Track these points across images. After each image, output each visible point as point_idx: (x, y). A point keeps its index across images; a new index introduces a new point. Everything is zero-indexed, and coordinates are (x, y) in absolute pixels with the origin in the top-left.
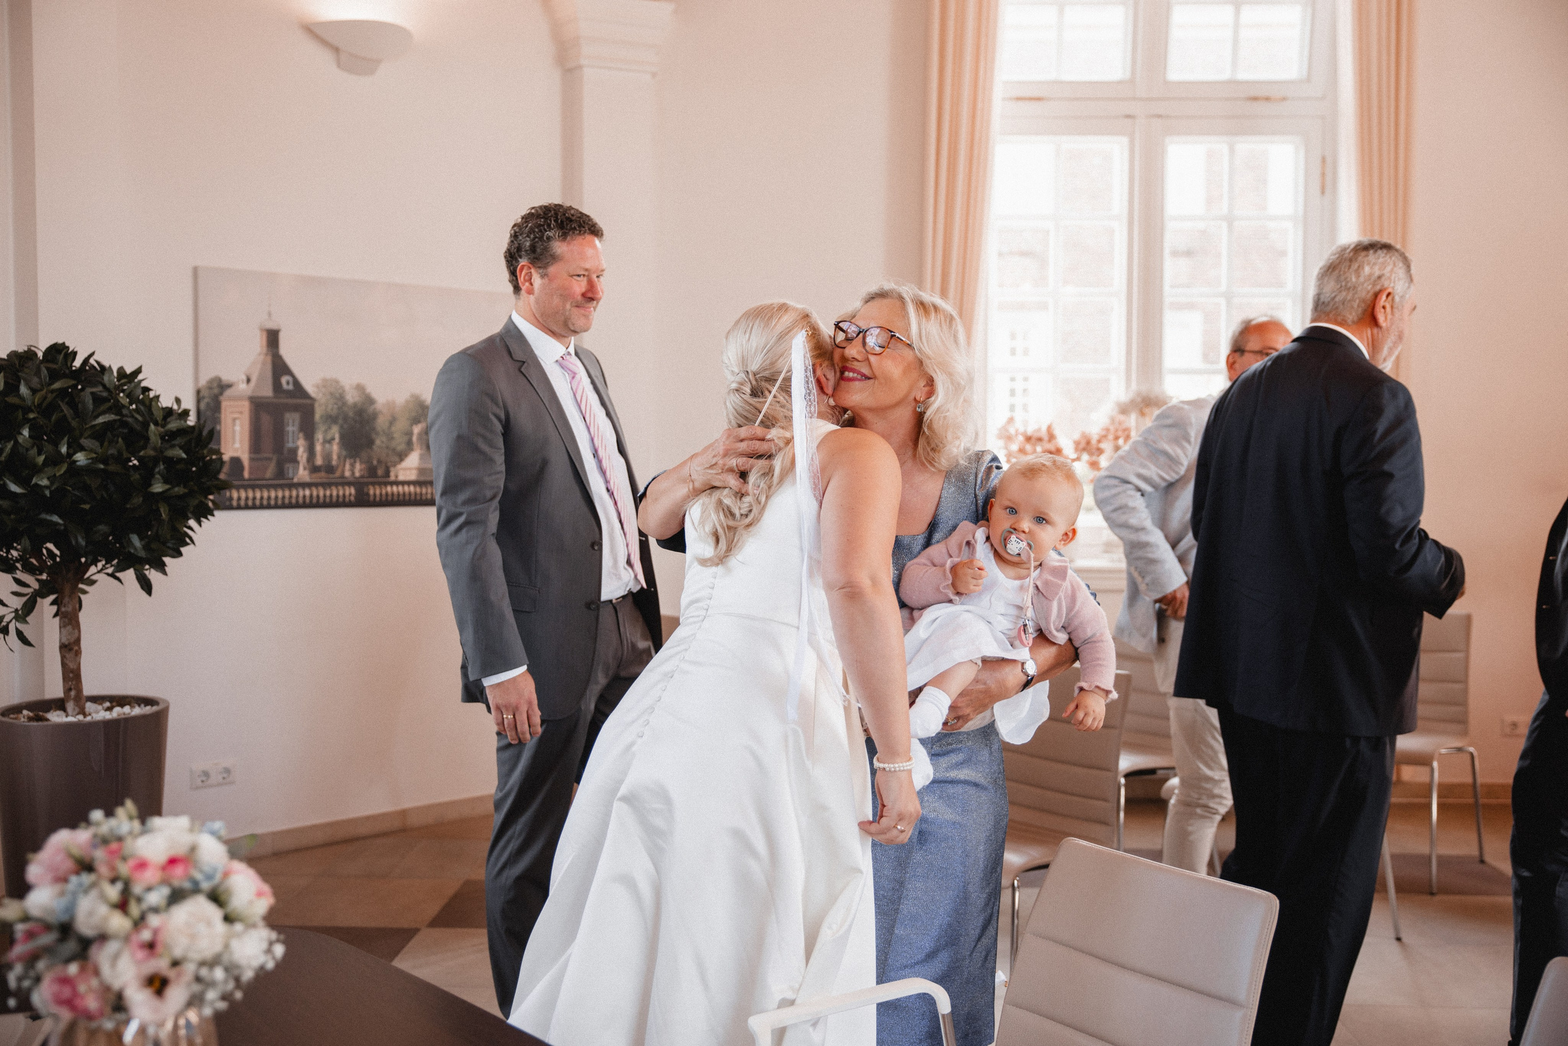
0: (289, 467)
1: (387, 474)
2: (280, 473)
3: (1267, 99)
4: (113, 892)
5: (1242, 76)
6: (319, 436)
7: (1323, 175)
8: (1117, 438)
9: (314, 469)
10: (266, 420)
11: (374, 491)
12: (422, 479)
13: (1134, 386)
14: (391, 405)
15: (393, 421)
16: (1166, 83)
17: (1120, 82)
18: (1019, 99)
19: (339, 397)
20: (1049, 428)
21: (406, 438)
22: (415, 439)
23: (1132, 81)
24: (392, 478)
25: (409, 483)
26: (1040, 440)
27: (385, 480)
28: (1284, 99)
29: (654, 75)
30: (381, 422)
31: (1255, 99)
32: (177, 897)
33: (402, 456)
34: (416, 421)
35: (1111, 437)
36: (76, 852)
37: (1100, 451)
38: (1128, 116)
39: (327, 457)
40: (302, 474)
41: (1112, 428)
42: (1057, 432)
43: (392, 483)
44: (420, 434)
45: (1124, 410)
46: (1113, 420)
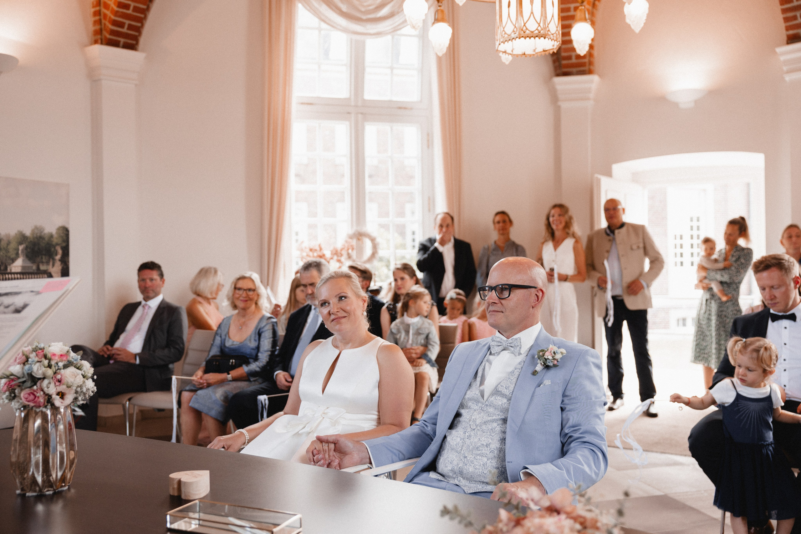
1: (6, 268)
3: (405, 108)
4: (46, 362)
5: (394, 99)
7: (428, 141)
8: (348, 249)
12: (24, 271)
13: (355, 228)
14: (8, 236)
15: (9, 243)
16: (364, 100)
17: (345, 99)
18: (302, 103)
20: (320, 245)
21: (15, 252)
22: (20, 252)
23: (349, 99)
24: (9, 271)
25: (17, 273)
26: (316, 250)
28: (411, 109)
29: (136, 85)
30: (3, 244)
31: (400, 108)
32: (65, 367)
33: (13, 260)
34: (21, 243)
35: (346, 249)
36: (25, 353)
37: (342, 255)
38: (349, 113)
41: (346, 245)
42: (323, 247)
43: (8, 274)
44: (22, 250)
45: (351, 237)
46: (346, 241)
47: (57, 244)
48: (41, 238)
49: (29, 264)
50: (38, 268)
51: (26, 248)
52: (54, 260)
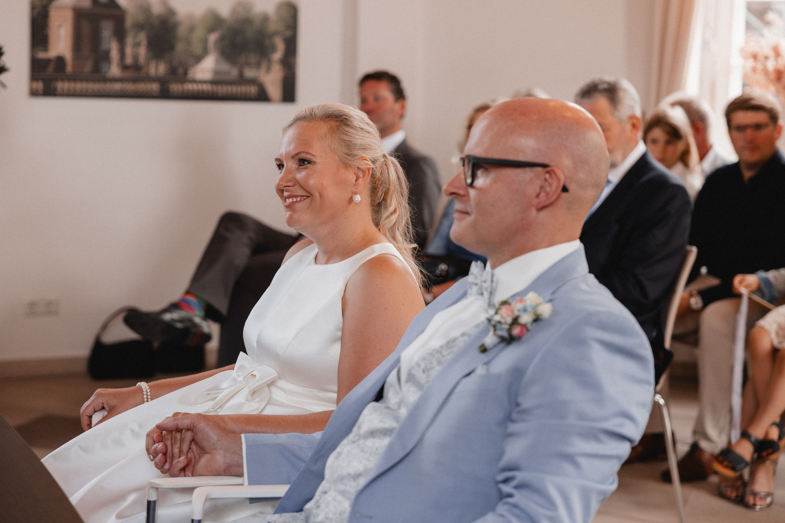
0: (104, 66)
1: (186, 73)
2: (97, 69)
6: (129, 41)
9: (124, 67)
10: (86, 27)
11: (175, 87)
12: (216, 79)
14: (191, 16)
15: (192, 29)
19: (146, 10)
21: (203, 44)
22: (210, 45)
24: (190, 77)
25: (203, 82)
27: (184, 78)
30: (182, 31)
33: (199, 59)
34: (211, 30)
39: (136, 57)
40: (114, 70)
43: (189, 82)
44: (215, 42)
47: (276, 33)
48: (247, 21)
49: (225, 67)
50: (241, 75)
51: (222, 39)
52: (270, 62)
